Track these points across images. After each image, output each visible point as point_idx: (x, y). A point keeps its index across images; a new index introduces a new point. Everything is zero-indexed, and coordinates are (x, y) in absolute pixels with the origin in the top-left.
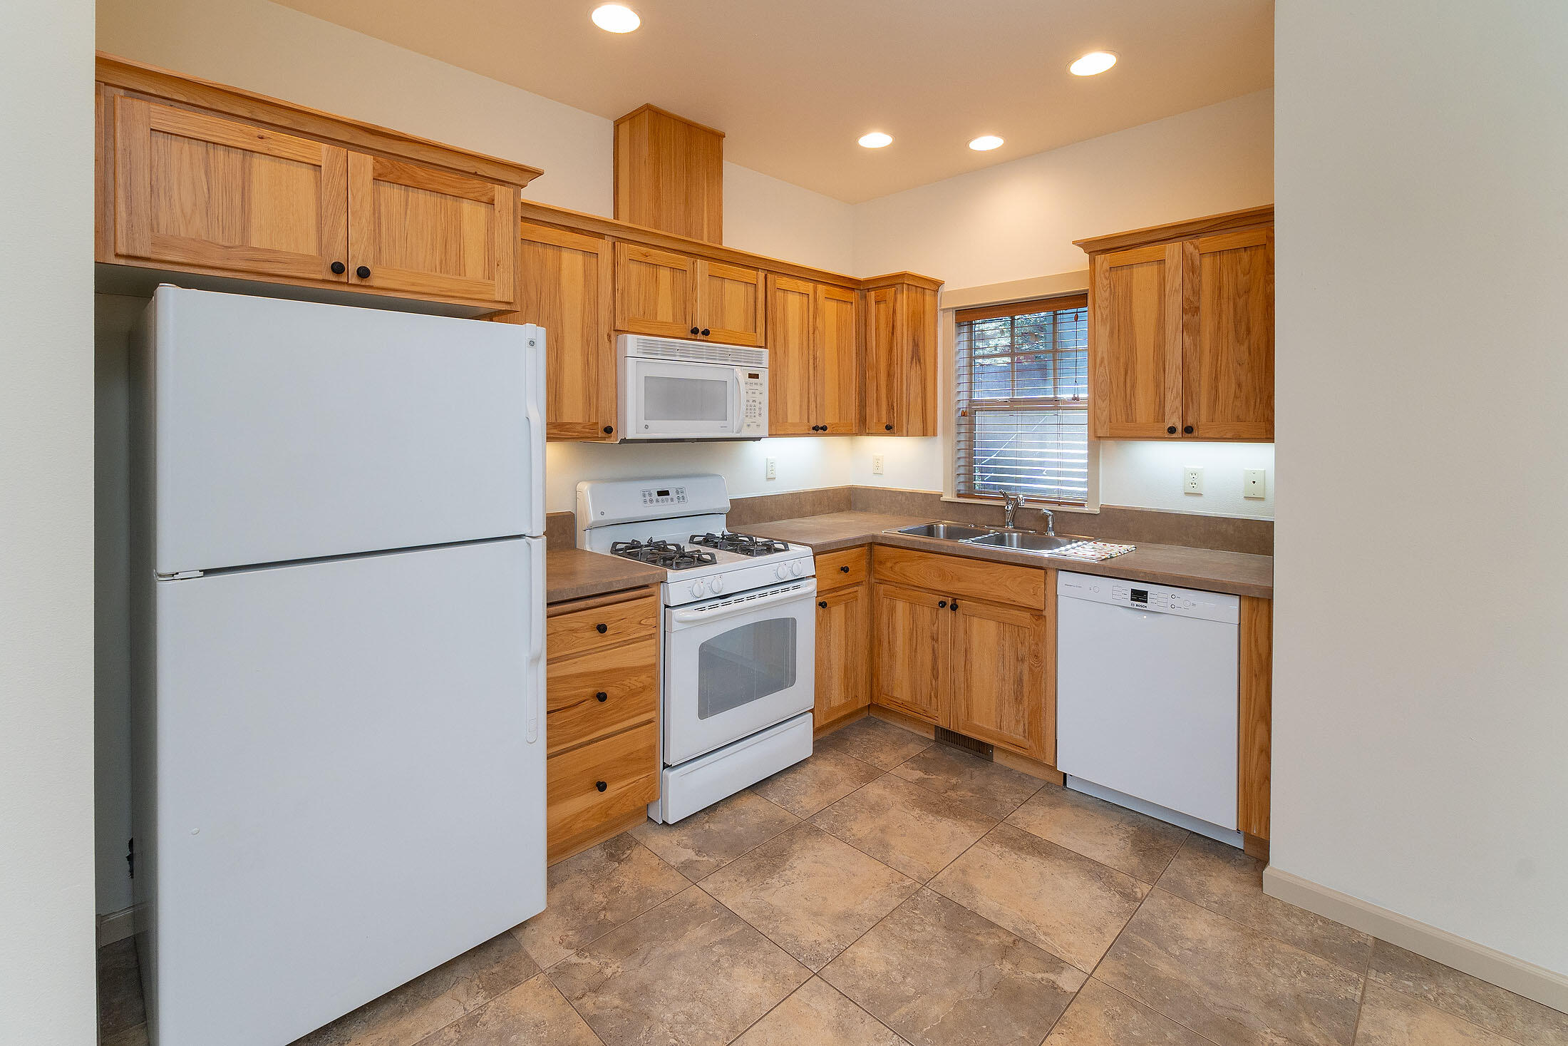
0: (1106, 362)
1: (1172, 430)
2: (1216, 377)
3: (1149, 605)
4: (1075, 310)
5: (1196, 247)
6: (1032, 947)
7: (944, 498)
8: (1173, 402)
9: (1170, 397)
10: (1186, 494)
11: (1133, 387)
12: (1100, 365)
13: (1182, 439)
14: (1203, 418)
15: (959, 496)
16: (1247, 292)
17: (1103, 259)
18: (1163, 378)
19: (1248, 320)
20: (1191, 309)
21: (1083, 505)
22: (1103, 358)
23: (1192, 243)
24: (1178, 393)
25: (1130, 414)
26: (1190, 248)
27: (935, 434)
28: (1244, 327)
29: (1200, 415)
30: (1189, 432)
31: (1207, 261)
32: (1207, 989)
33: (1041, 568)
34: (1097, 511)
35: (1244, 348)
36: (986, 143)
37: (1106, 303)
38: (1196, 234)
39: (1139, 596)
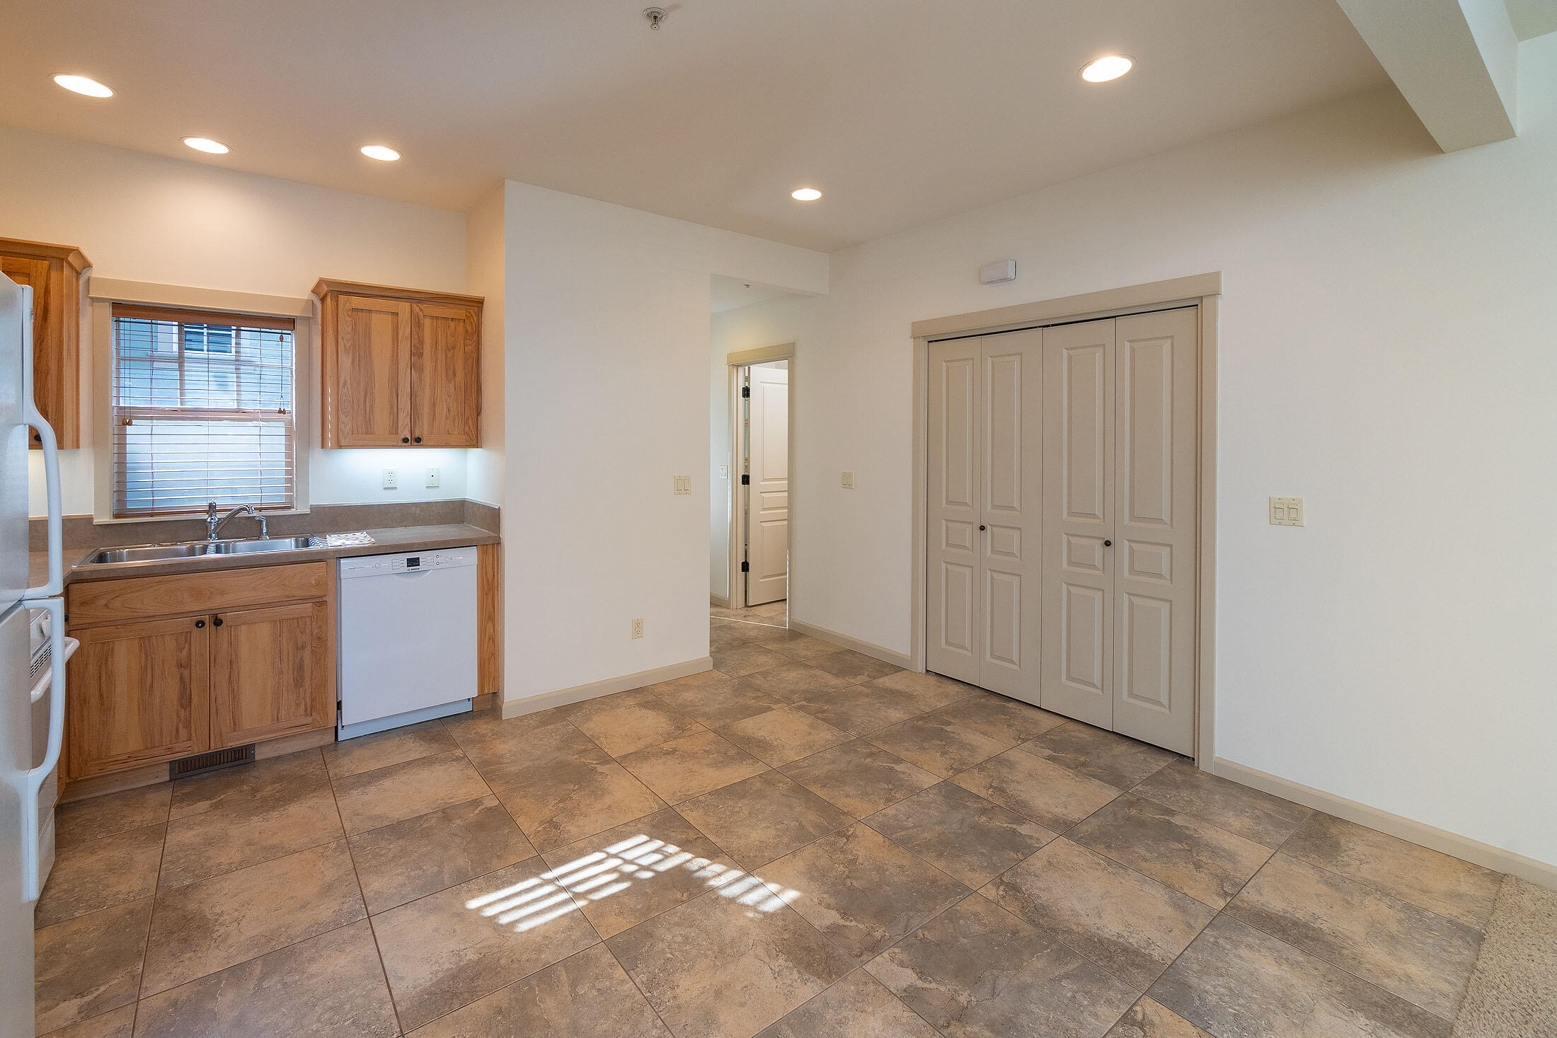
0: (349, 383)
1: (405, 440)
2: (434, 404)
3: (421, 567)
4: (280, 331)
5: (421, 310)
6: (454, 807)
7: (96, 521)
8: (404, 419)
9: (401, 415)
10: (385, 488)
11: (372, 406)
12: (344, 386)
13: (412, 446)
14: (425, 432)
15: (116, 516)
16: (454, 348)
17: (346, 299)
18: (396, 401)
19: (454, 367)
20: (416, 352)
21: (289, 508)
22: (346, 381)
23: (418, 306)
24: (408, 414)
25: (369, 428)
26: (416, 309)
27: (77, 445)
28: (451, 372)
29: (423, 430)
30: (417, 441)
31: (427, 322)
32: (536, 762)
33: (321, 561)
34: (308, 511)
35: (452, 385)
36: (205, 145)
37: (349, 336)
38: (419, 301)
39: (413, 562)
